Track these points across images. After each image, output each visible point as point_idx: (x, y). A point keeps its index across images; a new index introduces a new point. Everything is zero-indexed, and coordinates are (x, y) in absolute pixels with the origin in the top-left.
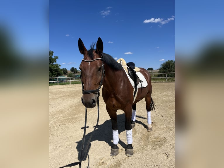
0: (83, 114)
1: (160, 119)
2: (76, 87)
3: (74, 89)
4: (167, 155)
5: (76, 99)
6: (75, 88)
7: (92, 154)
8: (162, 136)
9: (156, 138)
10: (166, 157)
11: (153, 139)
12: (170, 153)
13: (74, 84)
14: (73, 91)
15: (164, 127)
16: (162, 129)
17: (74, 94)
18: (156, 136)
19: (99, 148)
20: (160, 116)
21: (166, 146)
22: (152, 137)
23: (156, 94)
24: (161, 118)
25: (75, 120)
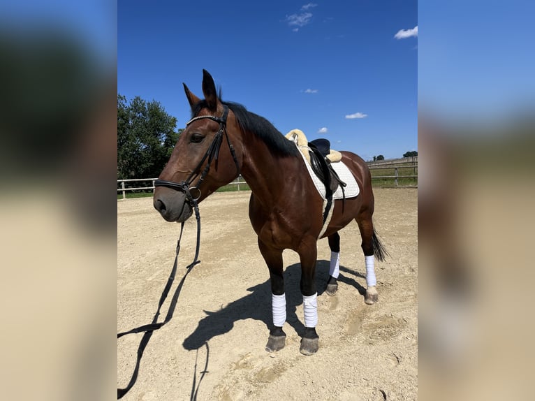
0: (227, 259)
1: (405, 277)
2: (224, 198)
3: (219, 204)
4: (397, 358)
5: (218, 225)
6: (222, 200)
7: (227, 343)
8: (399, 315)
9: (382, 318)
10: (393, 363)
11: (373, 322)
12: (407, 356)
13: (222, 193)
14: (216, 207)
15: (410, 296)
16: (404, 299)
17: (217, 214)
18: (382, 314)
19: (245, 332)
20: (407, 269)
21: (400, 338)
22: (373, 315)
23: (411, 217)
24: (407, 273)
25: (206, 271)
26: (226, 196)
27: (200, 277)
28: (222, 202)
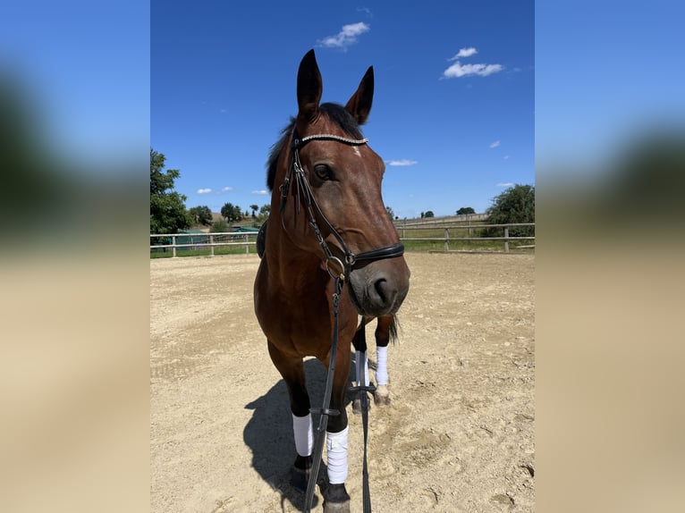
0: (217, 351)
1: (452, 373)
2: (226, 264)
3: (218, 272)
4: (435, 494)
5: (213, 301)
6: (224, 267)
7: (200, 482)
8: (441, 429)
9: (418, 435)
10: (430, 502)
11: (408, 440)
12: (448, 491)
13: (224, 256)
14: (214, 276)
15: (455, 400)
16: (448, 405)
17: (215, 286)
18: (419, 428)
19: (229, 465)
20: (454, 361)
21: (441, 463)
22: (407, 430)
23: (463, 291)
24: (454, 367)
25: (187, 370)
26: (230, 261)
27: (176, 379)
28: (223, 270)
